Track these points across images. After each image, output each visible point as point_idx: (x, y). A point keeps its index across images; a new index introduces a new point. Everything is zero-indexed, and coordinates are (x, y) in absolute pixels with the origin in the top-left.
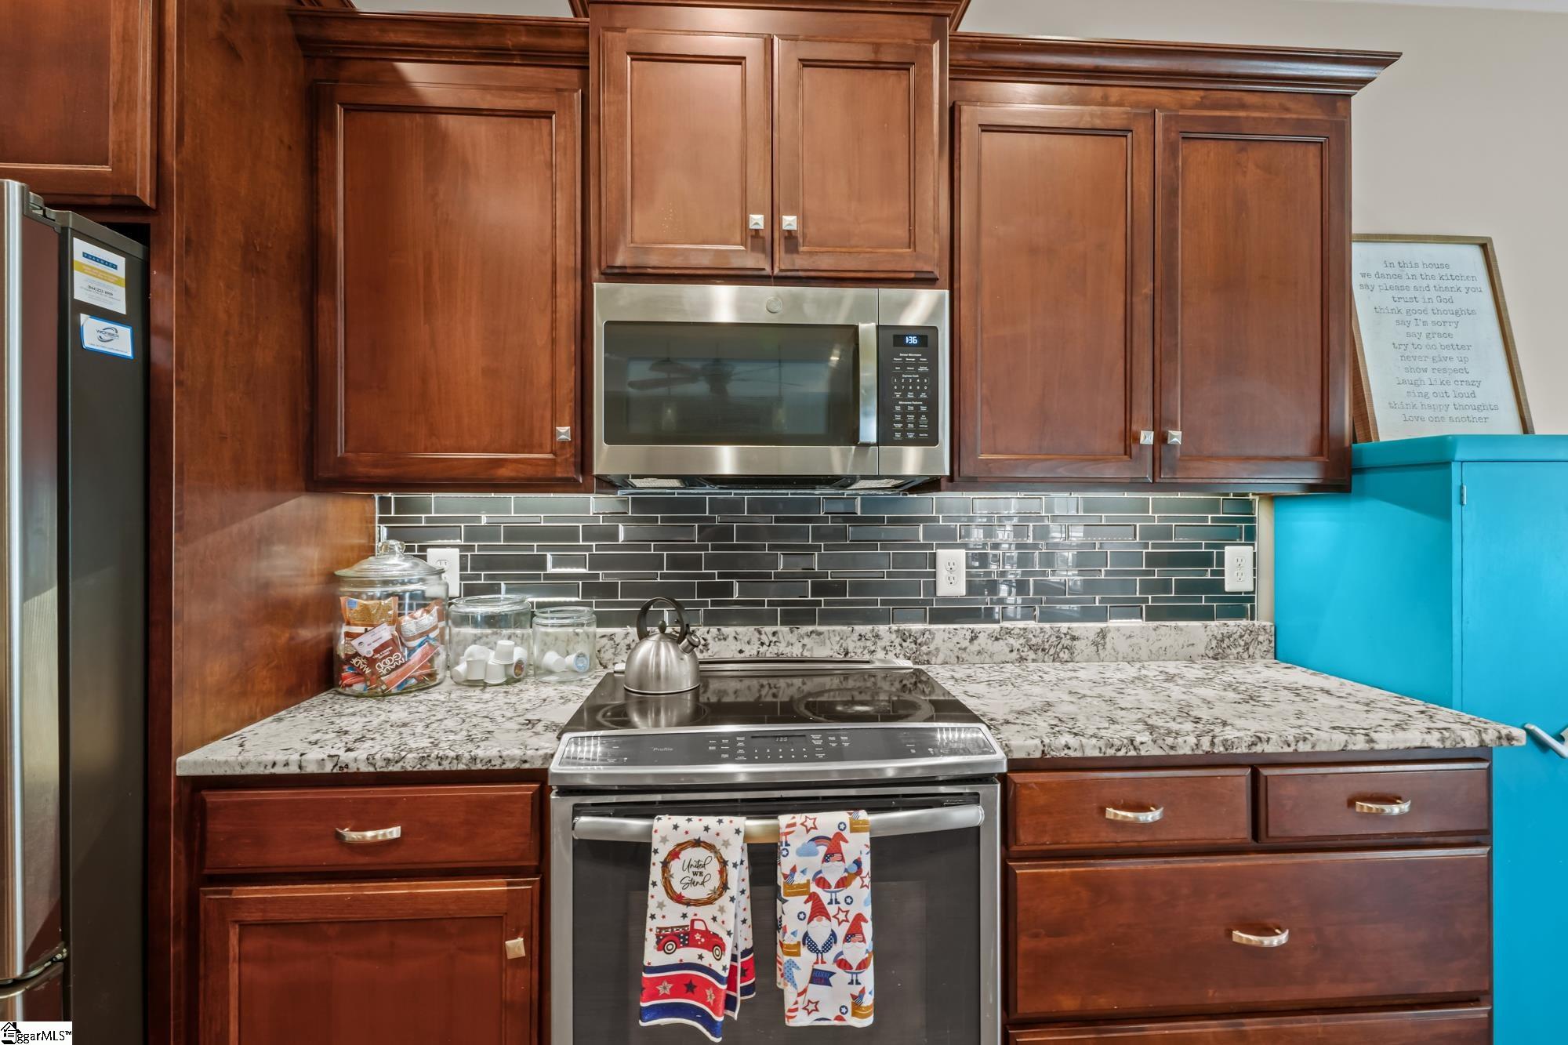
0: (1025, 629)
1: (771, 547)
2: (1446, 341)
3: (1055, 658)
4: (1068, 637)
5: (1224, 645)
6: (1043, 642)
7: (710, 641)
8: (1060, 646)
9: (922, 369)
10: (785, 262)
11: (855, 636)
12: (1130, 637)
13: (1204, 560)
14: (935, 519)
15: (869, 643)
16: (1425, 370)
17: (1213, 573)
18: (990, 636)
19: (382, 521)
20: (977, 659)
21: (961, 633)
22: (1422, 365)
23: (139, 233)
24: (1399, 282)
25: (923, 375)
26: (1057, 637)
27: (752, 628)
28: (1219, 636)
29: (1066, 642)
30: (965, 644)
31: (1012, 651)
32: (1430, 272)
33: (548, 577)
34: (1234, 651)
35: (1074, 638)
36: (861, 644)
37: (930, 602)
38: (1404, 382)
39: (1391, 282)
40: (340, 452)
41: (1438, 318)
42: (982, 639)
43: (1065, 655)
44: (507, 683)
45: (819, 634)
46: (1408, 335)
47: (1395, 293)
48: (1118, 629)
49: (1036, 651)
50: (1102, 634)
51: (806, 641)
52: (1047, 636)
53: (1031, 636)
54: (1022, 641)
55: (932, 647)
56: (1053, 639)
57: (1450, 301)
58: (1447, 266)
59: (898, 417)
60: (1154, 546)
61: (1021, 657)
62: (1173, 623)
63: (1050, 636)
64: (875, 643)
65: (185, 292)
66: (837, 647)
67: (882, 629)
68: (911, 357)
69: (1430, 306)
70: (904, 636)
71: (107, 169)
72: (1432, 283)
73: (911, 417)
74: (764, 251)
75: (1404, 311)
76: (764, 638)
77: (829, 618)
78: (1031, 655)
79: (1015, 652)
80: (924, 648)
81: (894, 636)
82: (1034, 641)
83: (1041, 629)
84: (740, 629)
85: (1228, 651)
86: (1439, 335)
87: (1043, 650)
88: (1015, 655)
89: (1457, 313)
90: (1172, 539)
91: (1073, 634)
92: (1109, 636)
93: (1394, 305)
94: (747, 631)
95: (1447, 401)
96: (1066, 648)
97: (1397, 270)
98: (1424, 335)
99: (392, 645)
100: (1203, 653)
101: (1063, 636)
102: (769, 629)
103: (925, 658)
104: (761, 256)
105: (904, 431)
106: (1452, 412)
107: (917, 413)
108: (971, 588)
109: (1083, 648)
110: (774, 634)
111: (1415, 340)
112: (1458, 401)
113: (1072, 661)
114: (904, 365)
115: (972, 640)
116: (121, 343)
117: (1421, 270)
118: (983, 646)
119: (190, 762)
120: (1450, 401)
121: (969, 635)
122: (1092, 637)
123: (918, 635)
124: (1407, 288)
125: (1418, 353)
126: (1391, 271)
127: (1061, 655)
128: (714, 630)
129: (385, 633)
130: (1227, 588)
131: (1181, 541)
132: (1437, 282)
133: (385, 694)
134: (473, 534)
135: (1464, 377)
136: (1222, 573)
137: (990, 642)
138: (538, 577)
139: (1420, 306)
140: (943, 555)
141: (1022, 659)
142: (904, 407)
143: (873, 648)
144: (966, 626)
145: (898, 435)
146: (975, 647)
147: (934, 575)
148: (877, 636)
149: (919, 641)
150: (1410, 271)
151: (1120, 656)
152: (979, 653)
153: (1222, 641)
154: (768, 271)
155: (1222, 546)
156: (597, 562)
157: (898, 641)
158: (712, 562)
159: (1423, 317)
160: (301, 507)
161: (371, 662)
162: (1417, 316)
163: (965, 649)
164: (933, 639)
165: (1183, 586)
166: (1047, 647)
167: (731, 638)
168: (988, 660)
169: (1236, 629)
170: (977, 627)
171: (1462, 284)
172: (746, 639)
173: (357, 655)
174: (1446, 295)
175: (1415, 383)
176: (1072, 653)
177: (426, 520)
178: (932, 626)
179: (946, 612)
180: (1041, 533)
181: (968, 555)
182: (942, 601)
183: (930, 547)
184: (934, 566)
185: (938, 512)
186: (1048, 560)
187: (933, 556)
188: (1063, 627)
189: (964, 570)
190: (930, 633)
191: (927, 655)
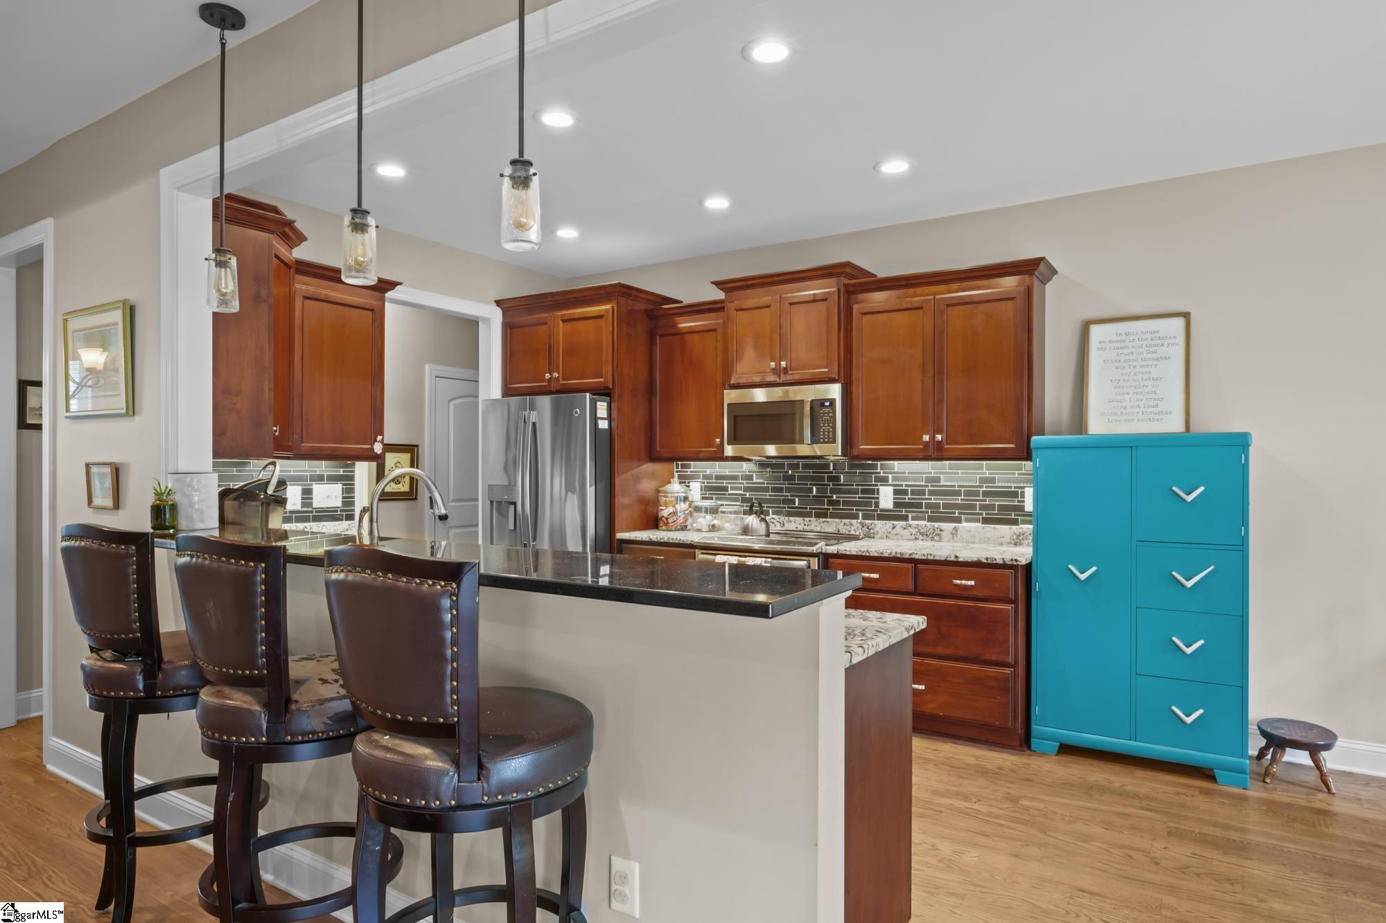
0: (916, 525)
1: (811, 484)
2: (1145, 376)
3: (932, 539)
4: (939, 529)
5: (1020, 538)
6: (927, 531)
7: (785, 523)
8: (935, 534)
9: (831, 415)
10: (783, 378)
11: (843, 523)
12: (970, 531)
13: (1015, 494)
14: (880, 473)
15: (848, 527)
16: (1128, 394)
17: (1018, 501)
18: (902, 527)
19: (677, 472)
20: (896, 537)
21: (888, 525)
22: (1127, 391)
23: (608, 395)
24: (1123, 344)
25: (830, 417)
26: (933, 530)
27: (801, 519)
28: (1018, 534)
29: (937, 532)
30: (890, 530)
31: (911, 535)
32: (1145, 336)
33: (729, 494)
34: (1026, 542)
35: (941, 530)
36: (845, 527)
37: (877, 511)
38: (1113, 401)
39: (1119, 345)
40: (658, 449)
41: (1144, 363)
42: (898, 528)
43: (937, 538)
44: (709, 531)
45: (828, 522)
46: (1122, 374)
47: (1120, 351)
48: (964, 527)
49: (923, 535)
50: (956, 529)
51: (822, 525)
52: (928, 529)
53: (918, 527)
54: (917, 530)
55: (875, 531)
57: (1155, 352)
58: (1157, 332)
59: (822, 433)
60: (986, 487)
62: (993, 526)
63: (930, 529)
64: (850, 527)
65: (619, 409)
66: (835, 528)
67: (854, 521)
68: (826, 410)
69: (1140, 356)
70: (863, 525)
71: (602, 380)
72: (1144, 343)
73: (826, 433)
74: (777, 374)
75: (1122, 361)
76: (806, 523)
77: (834, 516)
78: (921, 537)
79: (913, 535)
80: (872, 531)
81: (858, 525)
82: (922, 531)
83: (924, 525)
84: (796, 518)
85: (1022, 541)
86: (1143, 373)
87: (927, 535)
88: (913, 537)
89: (1158, 360)
90: (995, 483)
91: (941, 528)
92: (959, 530)
93: (1117, 358)
94: (799, 519)
95: (1138, 410)
96: (938, 535)
97: (1123, 337)
98: (1132, 374)
99: (675, 513)
100: (1009, 541)
101: (935, 529)
102: (808, 519)
103: (872, 535)
104: (776, 376)
105: (824, 438)
106: (1140, 416)
107: (829, 432)
108: (896, 505)
109: (947, 535)
110: (810, 521)
111: (1126, 377)
112: (1146, 410)
113: (941, 541)
114: (824, 413)
115: (893, 528)
116: (606, 424)
117: (1139, 336)
119: (619, 534)
120: (1140, 410)
121: (892, 526)
122: (950, 530)
123: (868, 525)
124: (1128, 347)
125: (1127, 384)
126: (1119, 338)
127: (935, 538)
128: (787, 518)
129: (671, 509)
130: (1026, 510)
131: (1000, 484)
132: (1149, 342)
133: (671, 530)
134: (705, 477)
135: (1153, 396)
136: (1023, 502)
137: (900, 530)
138: (725, 494)
139: (1134, 357)
140: (882, 488)
141: (916, 539)
142: (824, 429)
143: (849, 529)
144: (891, 522)
145: (822, 440)
146: (894, 532)
147: (878, 498)
148: (851, 524)
149: (869, 528)
150: (1131, 337)
151: (965, 541)
152: (896, 535)
153: (1020, 536)
154: (778, 381)
155: (1023, 488)
156: (747, 489)
157: (860, 527)
158: (788, 490)
159: (1135, 363)
160: (648, 467)
161: (667, 519)
162: (1131, 363)
163: (890, 532)
164: (874, 527)
165: (1001, 508)
166: (928, 533)
167: (793, 522)
168: (900, 538)
169: (1027, 530)
170: (894, 522)
171: (1165, 342)
172: (798, 522)
173: (663, 517)
174: (1153, 349)
175: (1121, 401)
176: (940, 537)
177: (691, 472)
178: (876, 522)
179: (885, 516)
180: (928, 480)
181: (894, 490)
182: (882, 510)
183: (877, 485)
184: (878, 494)
185: (881, 469)
186: (932, 493)
187: (878, 489)
188: (937, 525)
189: (892, 496)
190: (875, 524)
191: (873, 534)
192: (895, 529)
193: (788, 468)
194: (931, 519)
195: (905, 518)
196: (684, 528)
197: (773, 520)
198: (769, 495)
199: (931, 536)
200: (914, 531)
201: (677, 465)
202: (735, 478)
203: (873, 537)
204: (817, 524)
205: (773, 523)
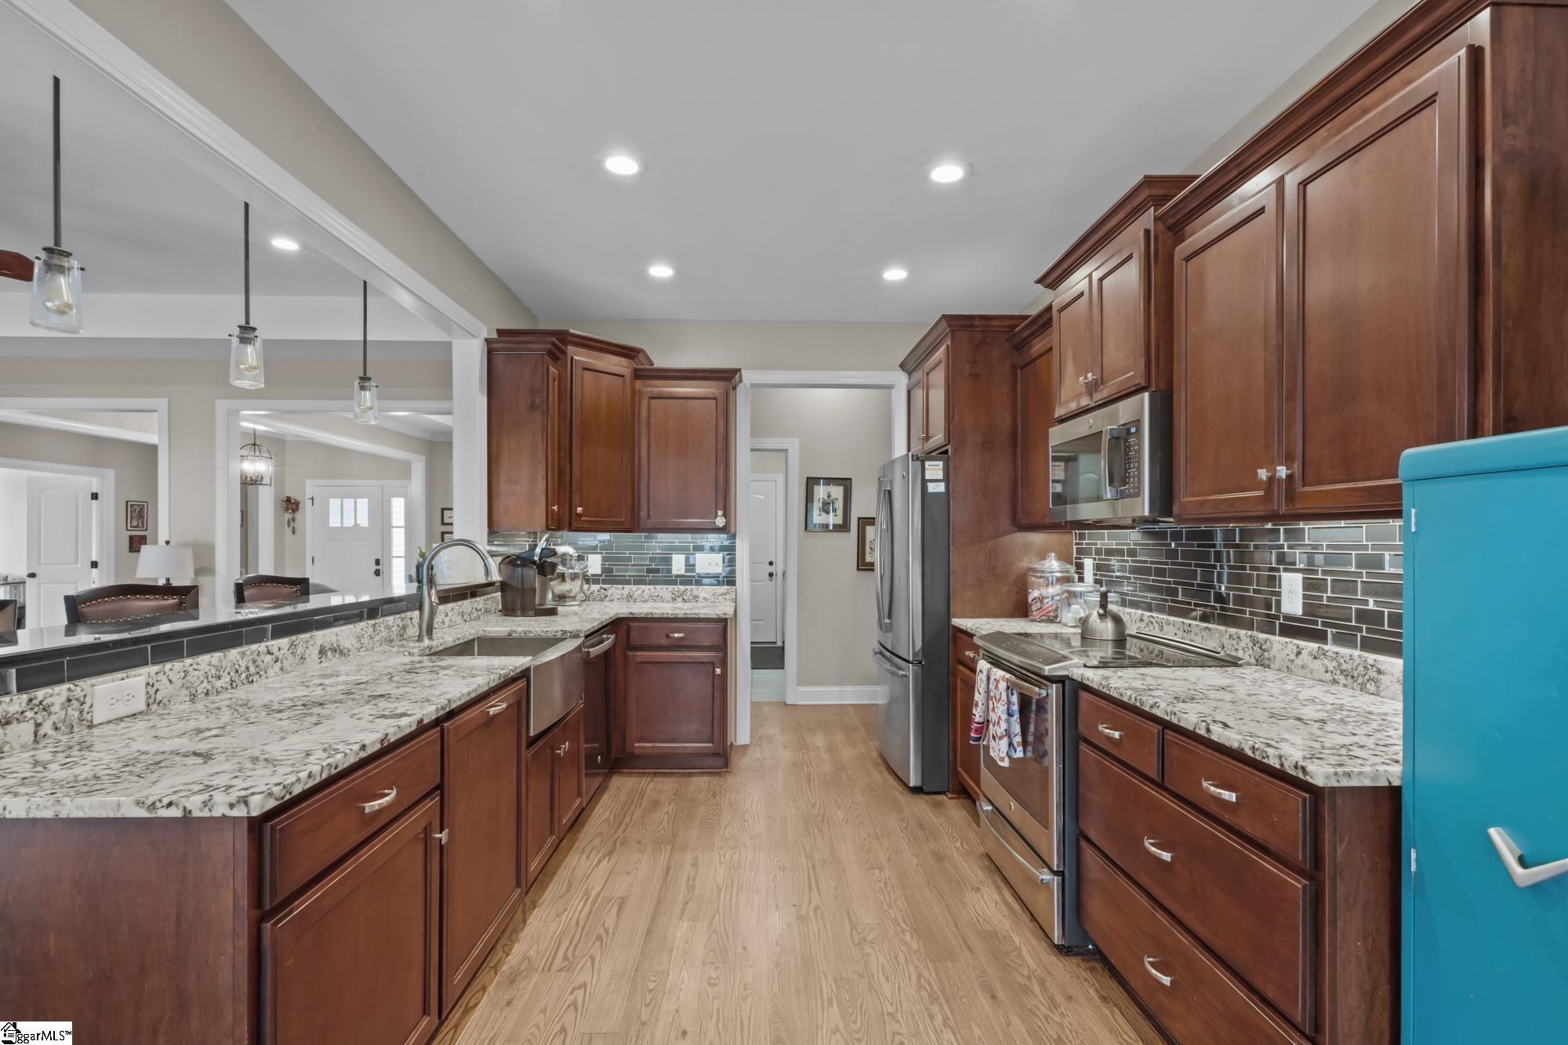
0: (1337, 653)
1: (1196, 565)
3: (1363, 687)
4: (1375, 669)
6: (1352, 669)
8: (1367, 677)
9: (1138, 447)
10: (1094, 399)
14: (1283, 547)
15: (1235, 643)
18: (1311, 654)
19: (1076, 544)
20: (1301, 672)
21: (1290, 646)
23: (944, 454)
26: (1364, 667)
27: (1182, 620)
29: (1372, 673)
30: (1293, 657)
31: (1327, 672)
35: (1379, 672)
36: (1231, 642)
37: (1277, 617)
40: (1019, 514)
42: (1305, 654)
43: (1371, 687)
45: (1210, 629)
49: (1346, 676)
51: (1204, 633)
52: (1355, 664)
53: (1342, 661)
54: (1335, 664)
55: (1271, 654)
56: (1361, 668)
61: (1334, 679)
63: (1358, 664)
64: (1238, 644)
66: (1218, 642)
67: (1243, 632)
70: (1255, 642)
77: (1220, 621)
78: (1342, 680)
79: (1329, 673)
80: (1266, 654)
81: (1248, 640)
82: (1344, 666)
83: (1351, 656)
84: (1177, 619)
87: (1353, 677)
88: (1328, 676)
91: (1379, 667)
96: (1373, 680)
101: (1369, 667)
102: (1189, 622)
103: (1267, 662)
108: (1308, 609)
109: (1389, 684)
113: (1378, 695)
114: (1131, 446)
115: (1299, 653)
116: (941, 488)
118: (1305, 661)
119: (957, 622)
121: (1296, 650)
123: (1263, 642)
127: (1368, 686)
128: (1166, 618)
134: (1098, 552)
137: (1310, 659)
138: (1112, 577)
140: (1285, 576)
141: (1335, 682)
143: (1237, 647)
144: (1297, 642)
146: (1299, 661)
147: (1280, 594)
148: (1239, 638)
149: (1263, 647)
152: (1302, 667)
154: (1091, 404)
157: (1250, 644)
158: (1173, 573)
163: (1293, 661)
164: (1272, 647)
166: (1355, 675)
167: (1171, 625)
168: (1309, 675)
170: (1302, 643)
172: (1178, 626)
176: (1378, 687)
177: (1087, 544)
178: (1277, 638)
179: (1293, 629)
180: (1363, 562)
181: (1304, 578)
182: (1287, 618)
183: (1278, 570)
184: (1280, 588)
185: (1285, 540)
186: (1371, 589)
187: (1280, 576)
188: (1371, 657)
189: (1300, 592)
190: (1271, 643)
191: (1269, 659)
192: (1300, 656)
193: (1172, 540)
194: (1368, 645)
195: (1320, 637)
196: (1052, 620)
197: (1151, 619)
198: (1153, 581)
199: (1360, 680)
200: (1331, 665)
201: (1076, 533)
202: (1120, 552)
203: (1269, 667)
204: (1198, 632)
205: (1152, 623)
